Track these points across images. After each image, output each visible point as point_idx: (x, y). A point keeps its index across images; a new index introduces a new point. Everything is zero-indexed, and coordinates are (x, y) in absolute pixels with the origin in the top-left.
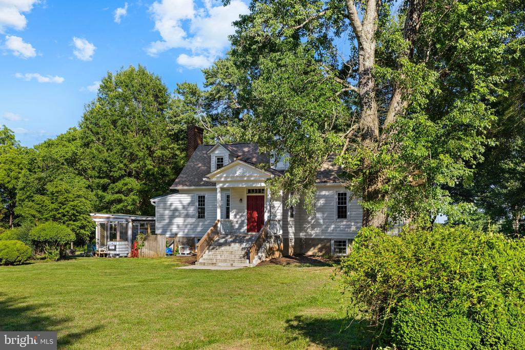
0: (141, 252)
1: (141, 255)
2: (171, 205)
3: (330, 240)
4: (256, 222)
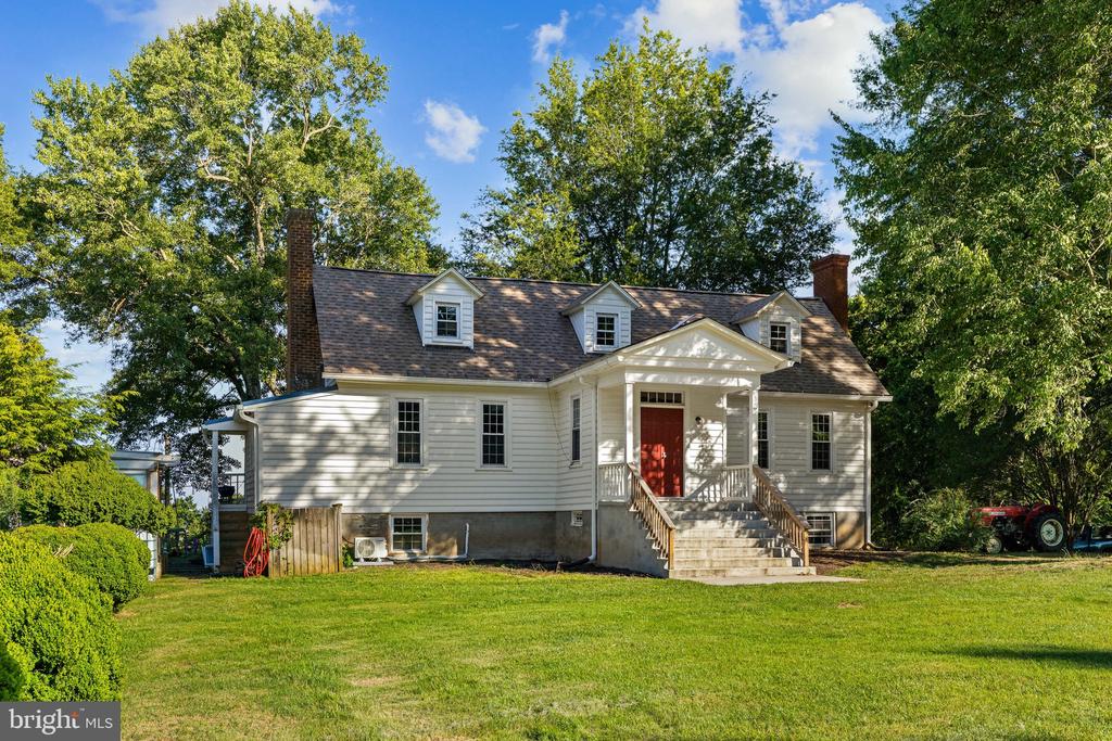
0: (278, 560)
1: (278, 566)
4: (661, 470)
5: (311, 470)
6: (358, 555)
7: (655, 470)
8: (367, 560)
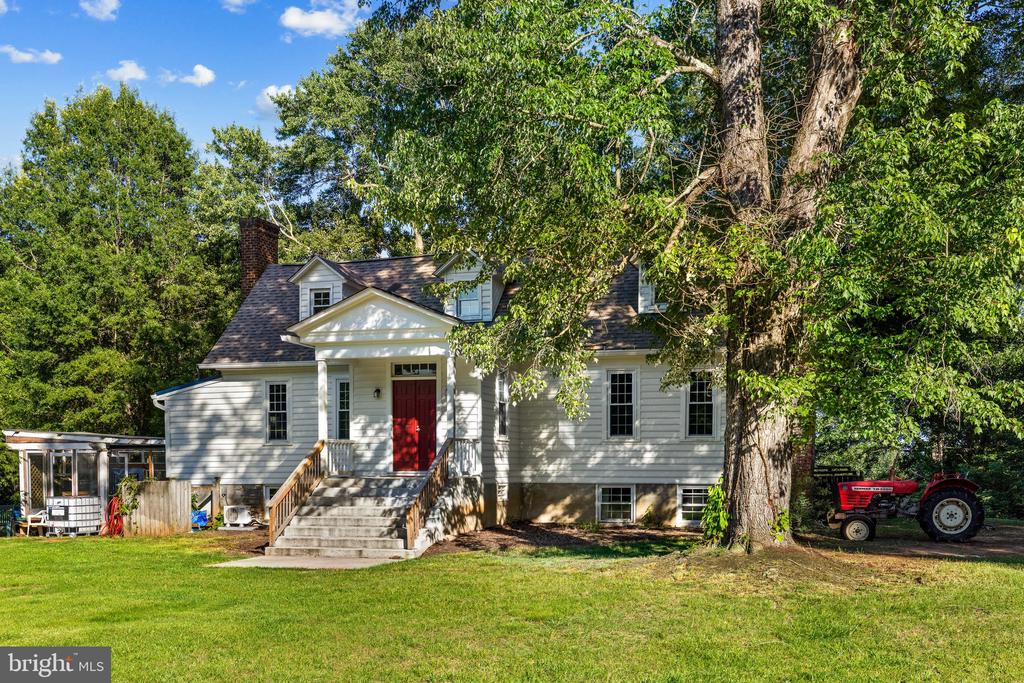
0: (130, 524)
1: (130, 529)
2: (203, 406)
3: (593, 487)
4: (416, 445)
5: (203, 451)
6: (226, 520)
7: (408, 445)
8: (232, 525)
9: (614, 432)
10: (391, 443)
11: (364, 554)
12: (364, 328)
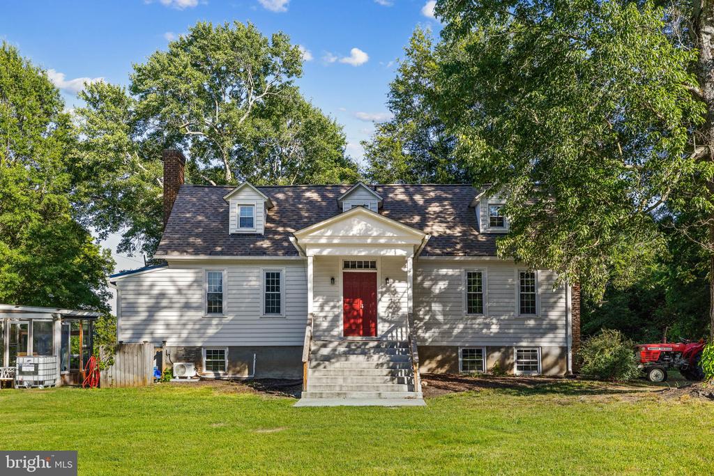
0: (106, 377)
1: (106, 381)
3: (457, 348)
4: (360, 317)
5: (150, 319)
6: (175, 375)
7: (355, 318)
8: (180, 378)
9: (470, 311)
10: (342, 316)
11: (383, 396)
12: (351, 234)
